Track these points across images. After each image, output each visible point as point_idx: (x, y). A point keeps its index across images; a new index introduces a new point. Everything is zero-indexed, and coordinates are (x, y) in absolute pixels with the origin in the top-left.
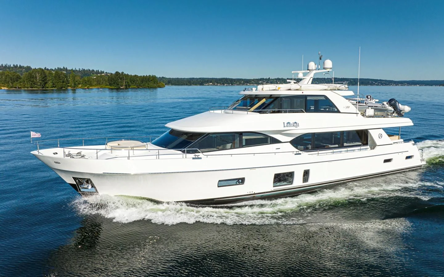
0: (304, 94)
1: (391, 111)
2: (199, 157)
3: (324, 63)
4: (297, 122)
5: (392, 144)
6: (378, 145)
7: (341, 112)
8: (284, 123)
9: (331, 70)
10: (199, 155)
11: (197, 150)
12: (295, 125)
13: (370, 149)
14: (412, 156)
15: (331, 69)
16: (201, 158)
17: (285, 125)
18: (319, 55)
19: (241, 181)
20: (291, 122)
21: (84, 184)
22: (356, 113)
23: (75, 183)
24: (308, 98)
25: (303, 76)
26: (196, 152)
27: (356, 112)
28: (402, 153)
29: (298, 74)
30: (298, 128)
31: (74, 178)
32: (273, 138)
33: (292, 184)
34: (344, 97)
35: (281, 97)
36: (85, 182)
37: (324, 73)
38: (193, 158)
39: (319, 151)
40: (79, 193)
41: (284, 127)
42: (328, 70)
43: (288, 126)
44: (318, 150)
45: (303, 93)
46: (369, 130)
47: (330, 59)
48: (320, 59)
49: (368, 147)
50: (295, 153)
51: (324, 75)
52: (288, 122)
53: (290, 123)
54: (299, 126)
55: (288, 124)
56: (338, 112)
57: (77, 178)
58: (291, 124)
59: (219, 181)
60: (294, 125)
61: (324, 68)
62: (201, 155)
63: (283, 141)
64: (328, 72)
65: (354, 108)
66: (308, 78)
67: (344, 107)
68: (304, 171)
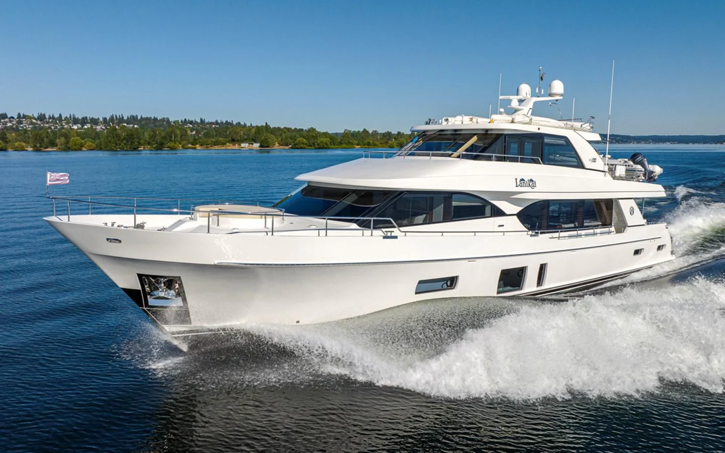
0: (541, 131)
1: (641, 171)
2: (393, 234)
3: (550, 85)
4: (534, 180)
5: (644, 225)
6: (629, 225)
7: (587, 167)
8: (516, 179)
9: (561, 98)
10: (393, 232)
11: (390, 220)
12: (531, 184)
13: (615, 232)
14: (663, 246)
15: (561, 95)
16: (396, 237)
17: (518, 184)
18: (539, 72)
19: (451, 282)
20: (526, 180)
21: (160, 290)
22: (604, 172)
23: (140, 288)
24: (546, 140)
25: (519, 105)
26: (388, 224)
27: (603, 170)
28: (654, 241)
29: (511, 101)
30: (535, 189)
31: (140, 276)
32: (495, 206)
33: (521, 289)
34: (587, 141)
35: (506, 135)
36: (162, 285)
37: (550, 103)
38: (384, 237)
39: (561, 232)
40: (144, 310)
41: (517, 186)
42: (558, 98)
43: (521, 186)
44: (559, 230)
45: (539, 129)
46: (620, 200)
47: (559, 80)
48: (542, 79)
49: (613, 229)
51: (551, 105)
53: (524, 180)
54: (536, 187)
55: (522, 182)
56: (583, 166)
57: (147, 276)
58: (526, 182)
59: (421, 282)
60: (529, 185)
61: (550, 95)
62: (396, 231)
63: (507, 213)
64: (557, 100)
65: (601, 162)
66: (525, 108)
67: (590, 160)
68: (541, 265)
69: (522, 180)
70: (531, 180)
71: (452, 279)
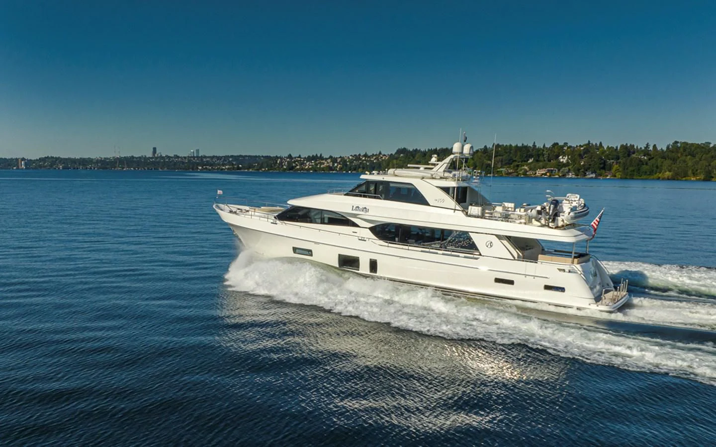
0: (385, 180)
5: (512, 260)
6: (484, 255)
8: (353, 206)
12: (364, 210)
14: (557, 287)
16: (277, 223)
17: (354, 209)
19: (311, 253)
20: (361, 207)
24: (391, 185)
25: (437, 161)
28: (534, 278)
30: (367, 214)
32: (350, 220)
34: (437, 187)
38: (272, 223)
44: (389, 242)
46: (470, 233)
50: (361, 238)
54: (368, 212)
56: (428, 204)
58: (360, 209)
59: (295, 248)
63: (361, 226)
65: (451, 203)
66: (440, 163)
67: (436, 200)
68: (371, 259)
69: (358, 207)
70: (365, 208)
71: (310, 251)
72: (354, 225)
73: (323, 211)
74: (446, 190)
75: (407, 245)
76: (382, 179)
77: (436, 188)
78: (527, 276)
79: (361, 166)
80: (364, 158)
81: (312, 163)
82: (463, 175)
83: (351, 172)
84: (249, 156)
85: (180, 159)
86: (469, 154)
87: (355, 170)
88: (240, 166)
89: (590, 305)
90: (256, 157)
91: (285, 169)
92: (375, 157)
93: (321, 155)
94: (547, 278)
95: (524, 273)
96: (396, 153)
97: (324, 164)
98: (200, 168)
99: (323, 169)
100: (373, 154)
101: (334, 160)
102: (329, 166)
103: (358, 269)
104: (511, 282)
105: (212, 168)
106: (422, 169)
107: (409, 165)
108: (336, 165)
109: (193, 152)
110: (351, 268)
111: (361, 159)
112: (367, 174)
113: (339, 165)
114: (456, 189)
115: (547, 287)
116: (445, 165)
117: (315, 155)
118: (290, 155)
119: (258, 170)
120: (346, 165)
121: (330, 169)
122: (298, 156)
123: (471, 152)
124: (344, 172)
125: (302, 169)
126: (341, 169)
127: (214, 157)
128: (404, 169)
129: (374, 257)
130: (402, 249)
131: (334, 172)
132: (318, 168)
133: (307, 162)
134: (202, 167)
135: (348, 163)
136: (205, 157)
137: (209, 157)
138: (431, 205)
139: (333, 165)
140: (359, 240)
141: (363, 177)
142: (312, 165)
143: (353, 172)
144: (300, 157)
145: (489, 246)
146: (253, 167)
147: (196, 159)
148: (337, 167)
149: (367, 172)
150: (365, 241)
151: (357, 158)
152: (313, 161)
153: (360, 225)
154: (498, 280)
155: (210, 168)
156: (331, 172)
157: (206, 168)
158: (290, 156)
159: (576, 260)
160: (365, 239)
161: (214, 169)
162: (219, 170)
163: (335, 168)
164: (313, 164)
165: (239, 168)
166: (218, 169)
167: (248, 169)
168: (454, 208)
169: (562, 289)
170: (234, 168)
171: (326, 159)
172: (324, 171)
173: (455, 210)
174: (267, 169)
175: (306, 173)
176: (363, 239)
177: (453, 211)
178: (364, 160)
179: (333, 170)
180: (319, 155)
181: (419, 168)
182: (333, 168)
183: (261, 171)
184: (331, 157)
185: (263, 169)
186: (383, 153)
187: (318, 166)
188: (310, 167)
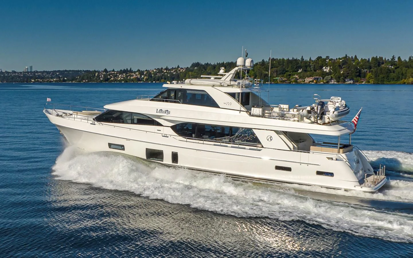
0: (182, 88)
4: (168, 110)
5: (289, 151)
6: (266, 147)
8: (157, 109)
12: (166, 112)
16: (95, 125)
17: (158, 111)
19: (124, 148)
24: (188, 92)
28: (308, 165)
30: (169, 115)
32: (155, 121)
35: (169, 90)
38: (91, 124)
41: (157, 112)
43: (160, 113)
46: (253, 130)
52: (161, 109)
54: (169, 114)
55: (161, 111)
56: (218, 107)
58: (163, 111)
65: (237, 105)
66: (227, 74)
67: (225, 103)
68: (172, 152)
70: (167, 111)
71: (123, 146)
72: (159, 124)
73: (133, 114)
74: (233, 95)
75: (202, 140)
76: (181, 88)
77: (225, 94)
78: (302, 164)
79: (163, 77)
80: (165, 71)
81: (123, 75)
82: (246, 83)
83: (155, 82)
84: (73, 71)
85: (16, 74)
86: (250, 66)
87: (158, 80)
88: (66, 78)
89: (355, 187)
90: (78, 71)
91: (102, 81)
92: (174, 70)
93: (131, 69)
94: (318, 165)
95: (299, 162)
96: (191, 67)
97: (133, 76)
98: (33, 80)
99: (132, 80)
100: (173, 68)
101: (141, 73)
102: (137, 78)
103: (162, 160)
104: (289, 169)
105: (42, 80)
106: (212, 79)
107: (202, 76)
108: (143, 76)
109: (28, 68)
110: (156, 159)
111: (163, 72)
112: (168, 83)
113: (146, 77)
114: (240, 94)
115: (319, 173)
116: (232, 75)
117: (126, 69)
118: (106, 69)
119: (80, 81)
120: (151, 76)
121: (138, 80)
122: (112, 70)
123: (252, 65)
124: (150, 82)
125: (116, 80)
126: (147, 80)
127: (44, 72)
128: (198, 79)
129: (175, 150)
130: (198, 143)
131: (141, 82)
132: (128, 79)
133: (119, 75)
134: (35, 80)
135: (153, 75)
136: (37, 72)
137: (40, 72)
138: (221, 107)
139: (141, 76)
140: (163, 136)
141: (165, 86)
142: (123, 77)
143: (157, 82)
144: (113, 71)
145: (270, 140)
146: (76, 79)
147: (30, 74)
148: (144, 78)
149: (168, 82)
150: (168, 137)
151: (160, 70)
152: (124, 74)
153: (163, 125)
154: (278, 168)
155: (41, 80)
156: (139, 82)
157: (38, 81)
158: (106, 71)
159: (341, 150)
160: (168, 136)
161: (44, 81)
162: (49, 82)
163: (142, 79)
164: (125, 76)
165: (64, 81)
166: (47, 81)
167: (72, 81)
168: (239, 110)
169: (331, 174)
170: (60, 80)
171: (135, 72)
172: (133, 81)
173: (241, 111)
174: (87, 81)
175: (119, 83)
176: (166, 135)
177: (239, 112)
178: (165, 73)
179: (141, 81)
180: (129, 69)
181: (210, 78)
182: (141, 79)
183: (82, 82)
184: (139, 71)
185: (84, 81)
186: (180, 67)
187: (129, 78)
188: (122, 78)
